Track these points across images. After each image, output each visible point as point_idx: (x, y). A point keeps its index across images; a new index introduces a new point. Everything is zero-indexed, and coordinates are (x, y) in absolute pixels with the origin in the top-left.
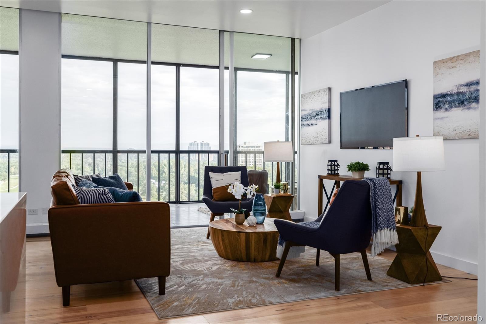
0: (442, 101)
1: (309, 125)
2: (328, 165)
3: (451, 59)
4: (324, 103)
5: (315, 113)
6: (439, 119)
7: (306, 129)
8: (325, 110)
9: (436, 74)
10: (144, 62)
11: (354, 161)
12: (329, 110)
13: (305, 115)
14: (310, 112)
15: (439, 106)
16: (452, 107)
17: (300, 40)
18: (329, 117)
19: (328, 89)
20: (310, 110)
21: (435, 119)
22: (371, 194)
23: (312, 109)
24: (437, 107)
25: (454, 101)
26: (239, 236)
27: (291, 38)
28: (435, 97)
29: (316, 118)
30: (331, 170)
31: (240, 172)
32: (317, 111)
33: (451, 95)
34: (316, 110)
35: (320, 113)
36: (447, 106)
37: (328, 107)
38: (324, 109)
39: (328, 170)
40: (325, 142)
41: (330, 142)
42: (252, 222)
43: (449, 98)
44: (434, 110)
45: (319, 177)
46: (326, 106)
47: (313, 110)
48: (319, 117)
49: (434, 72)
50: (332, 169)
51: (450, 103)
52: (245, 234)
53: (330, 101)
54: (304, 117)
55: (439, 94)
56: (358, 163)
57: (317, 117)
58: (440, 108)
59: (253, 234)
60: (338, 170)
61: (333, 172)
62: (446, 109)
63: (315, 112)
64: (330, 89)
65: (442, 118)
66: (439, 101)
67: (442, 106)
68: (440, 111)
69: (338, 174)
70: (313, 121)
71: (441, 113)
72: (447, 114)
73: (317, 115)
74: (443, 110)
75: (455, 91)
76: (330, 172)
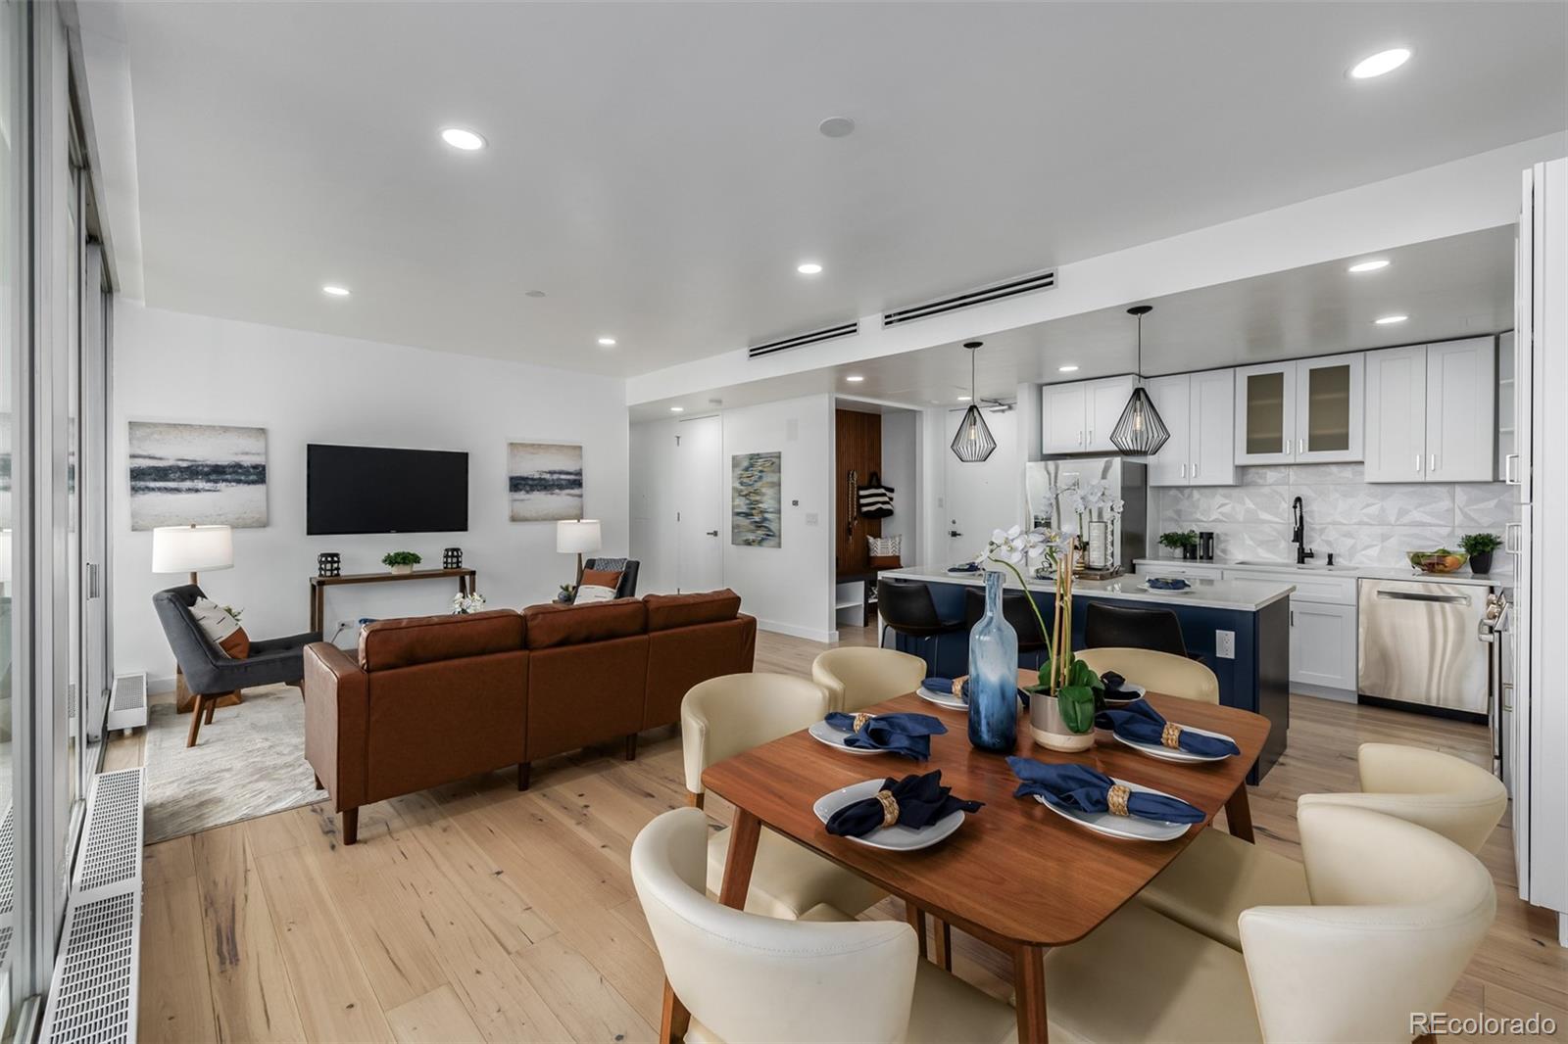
0: (521, 484)
2: (321, 562)
3: (533, 445)
5: (204, 469)
15: (518, 488)
16: (533, 490)
20: (181, 460)
21: (512, 500)
24: (515, 488)
25: (536, 485)
28: (511, 479)
29: (212, 478)
30: (326, 570)
32: (215, 466)
33: (533, 479)
34: (210, 463)
35: (228, 470)
36: (528, 489)
39: (321, 569)
43: (530, 482)
44: (510, 491)
47: (193, 461)
48: (229, 477)
51: (531, 486)
55: (517, 477)
57: (217, 477)
58: (521, 490)
62: (527, 492)
65: (522, 500)
66: (518, 484)
70: (200, 484)
71: (521, 495)
72: (528, 496)
73: (216, 472)
74: (523, 492)
75: (537, 476)
76: (323, 572)
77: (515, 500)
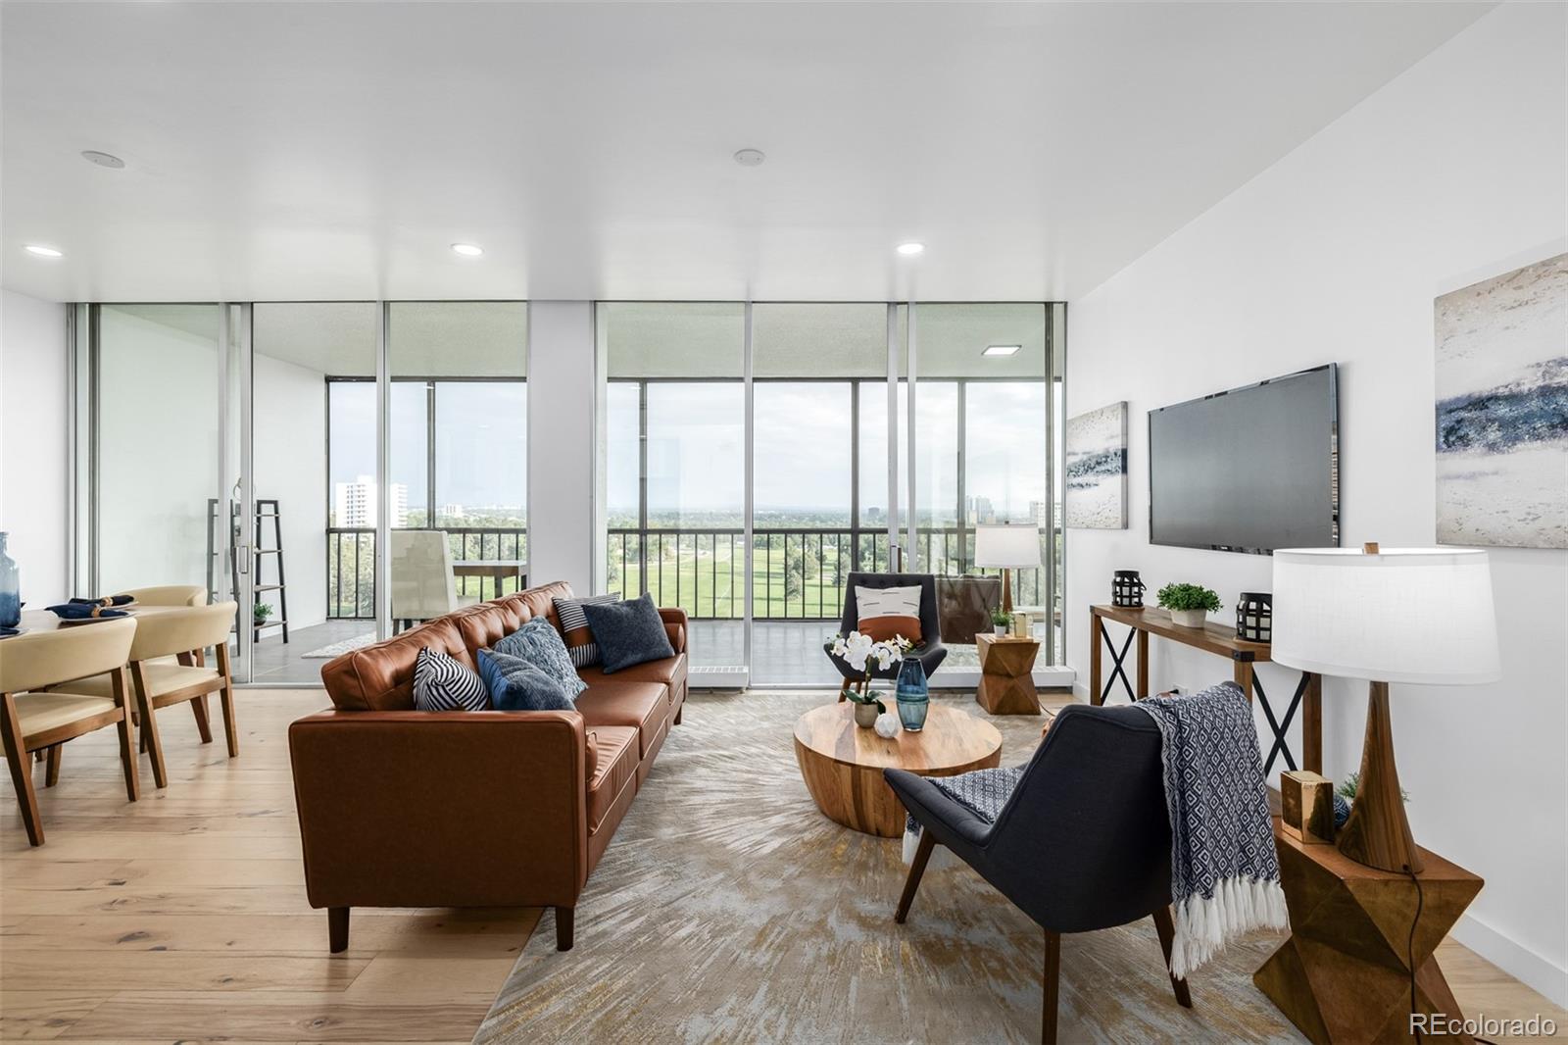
0: (1472, 421)
1: (1082, 486)
2: (1115, 583)
3: (1513, 278)
4: (1112, 437)
5: (1094, 460)
6: (1458, 477)
7: (1075, 495)
8: (1116, 454)
9: (1444, 336)
10: (740, 380)
11: (1178, 581)
12: (1124, 454)
13: (1074, 463)
14: (1085, 457)
15: (1460, 438)
16: (1517, 439)
17: (1066, 304)
18: (1125, 469)
19: (1120, 406)
20: (1084, 453)
21: (1444, 478)
22: (1165, 761)
23: (1087, 450)
24: (1452, 439)
25: (1528, 418)
26: (838, 770)
27: (1046, 303)
28: (1443, 409)
29: (1095, 470)
30: (1122, 596)
31: (920, 587)
32: (1098, 455)
33: (1513, 398)
34: (1095, 453)
35: (1104, 459)
36: (1494, 435)
37: (1120, 447)
38: (1112, 451)
39: (1115, 593)
40: (1114, 526)
41: (1126, 526)
42: (884, 729)
43: (1503, 410)
44: (1438, 448)
45: (1092, 609)
46: (1116, 444)
47: (1089, 453)
48: (1103, 468)
49: (1436, 331)
50: (1124, 594)
51: (1507, 424)
52: (849, 768)
53: (1126, 432)
54: (1073, 469)
55: (1458, 399)
56: (1187, 589)
57: (1098, 468)
58: (1465, 441)
59: (868, 771)
60: (1140, 595)
61: (1126, 601)
62: (1492, 447)
63: (1093, 457)
64: (1125, 405)
65: (1472, 476)
66: (1459, 422)
67: (1472, 434)
68: (1464, 454)
69: (1140, 604)
70: (1090, 478)
71: (1469, 460)
72: (1497, 461)
73: (1099, 463)
74: (1476, 448)
75: (1531, 384)
76: (1118, 599)
77: (1448, 477)
